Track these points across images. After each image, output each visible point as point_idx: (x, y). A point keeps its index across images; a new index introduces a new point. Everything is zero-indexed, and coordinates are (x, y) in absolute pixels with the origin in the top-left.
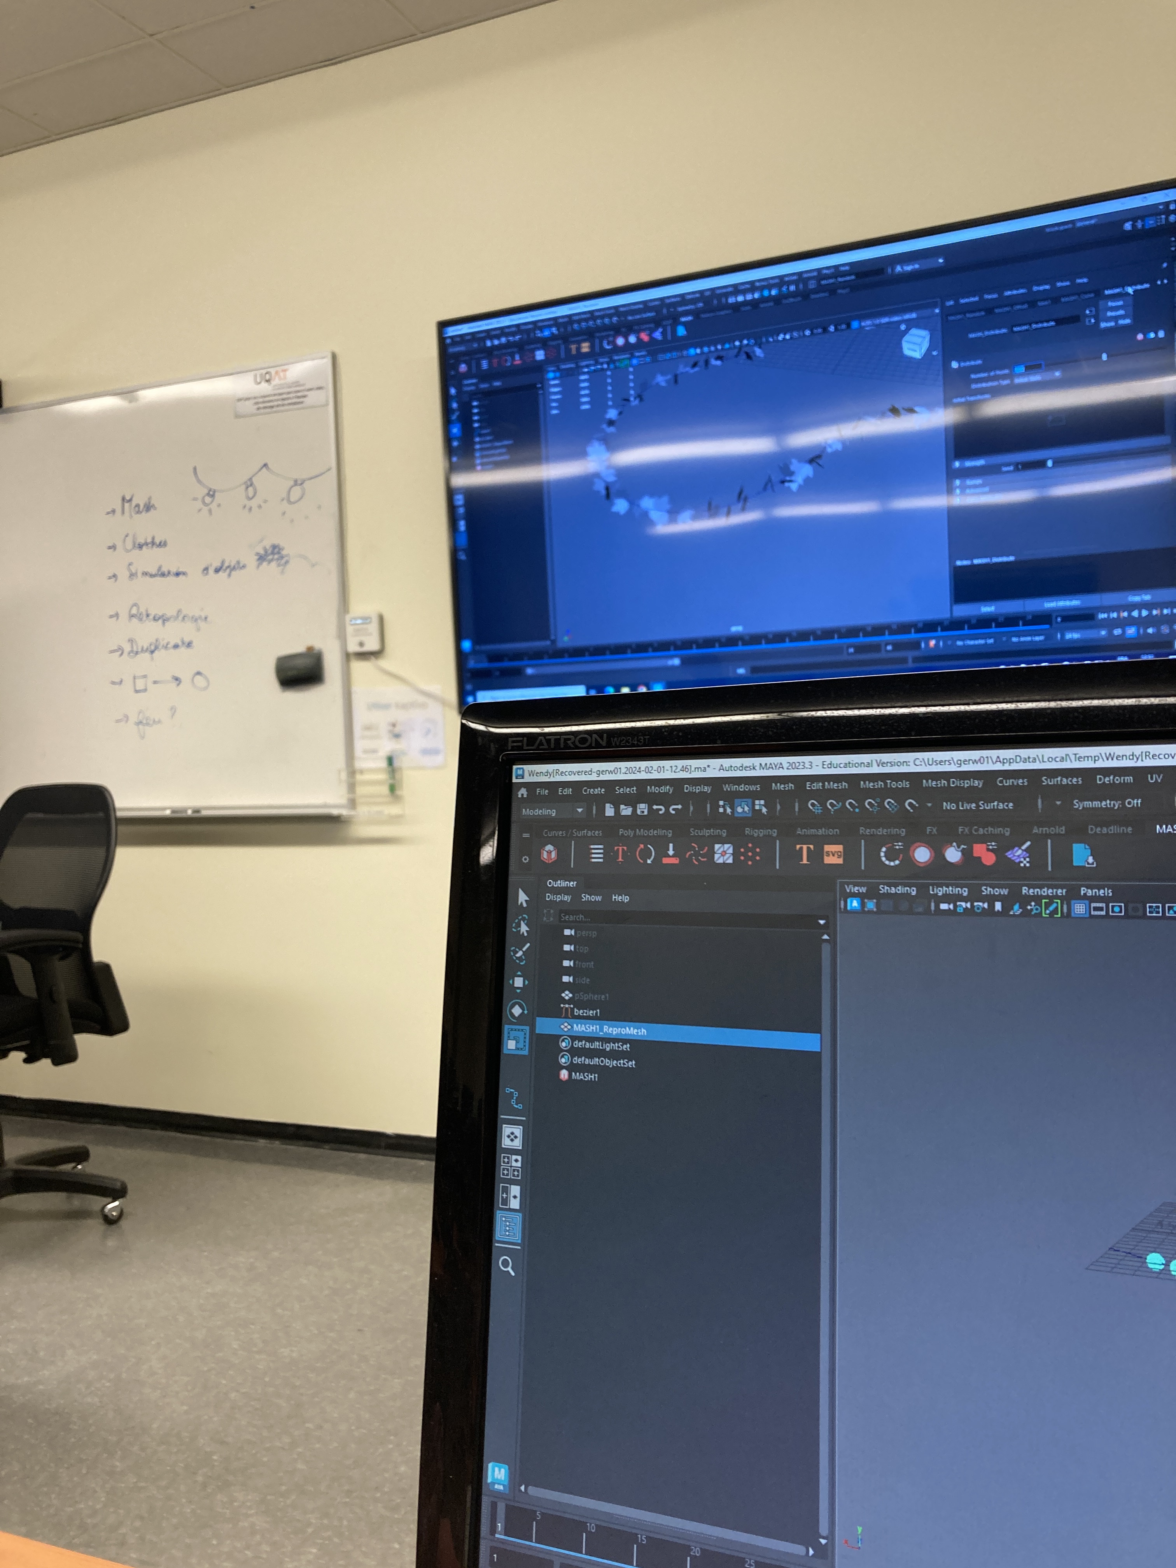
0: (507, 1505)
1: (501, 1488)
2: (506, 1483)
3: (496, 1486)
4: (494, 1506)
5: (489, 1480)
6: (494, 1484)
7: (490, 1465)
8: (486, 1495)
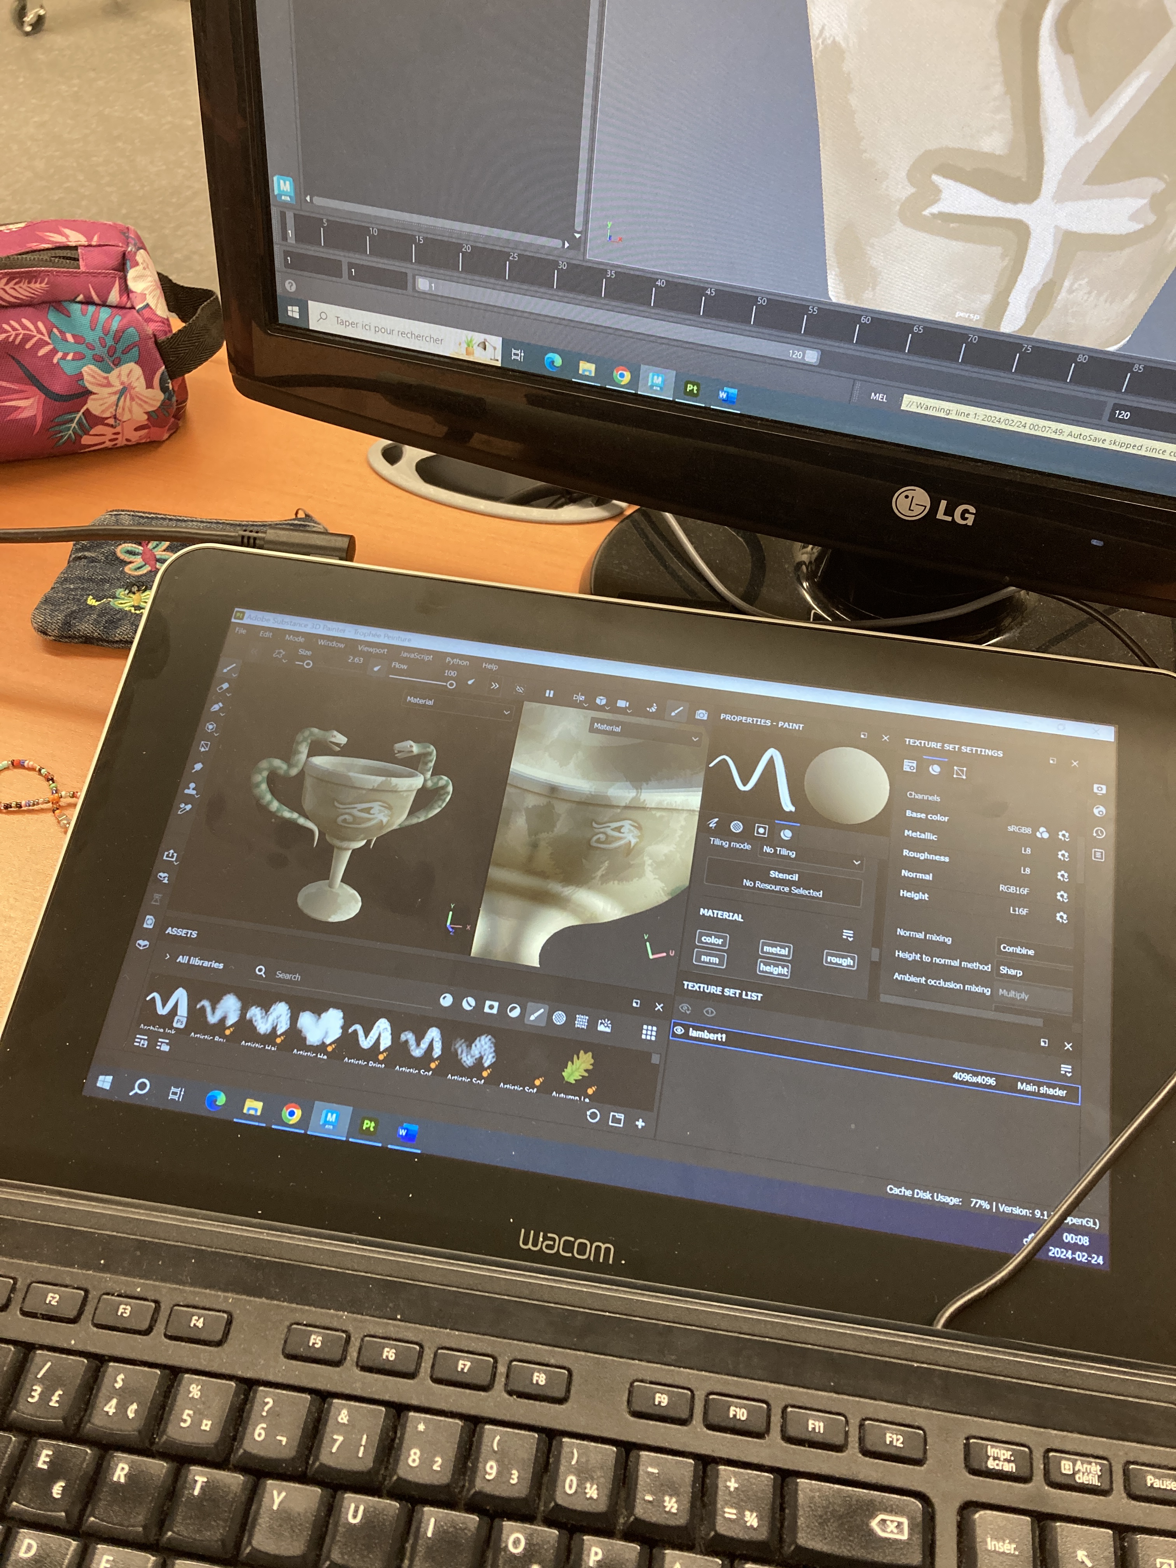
0: (295, 215)
1: (288, 199)
2: (292, 194)
3: (283, 198)
4: (283, 215)
5: (276, 192)
6: (281, 195)
7: (275, 178)
8: (275, 206)
